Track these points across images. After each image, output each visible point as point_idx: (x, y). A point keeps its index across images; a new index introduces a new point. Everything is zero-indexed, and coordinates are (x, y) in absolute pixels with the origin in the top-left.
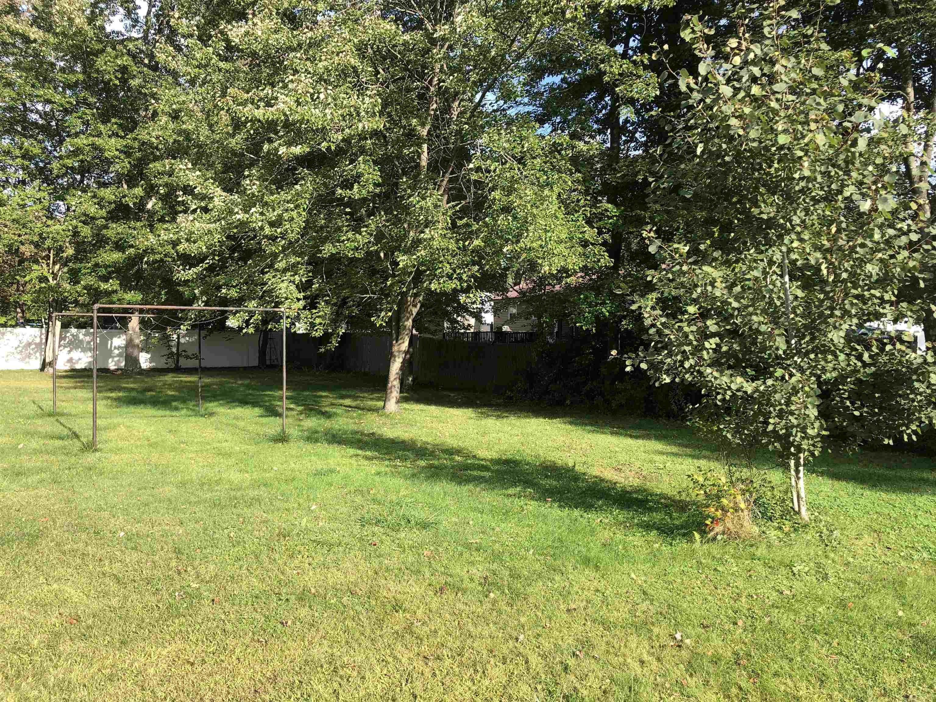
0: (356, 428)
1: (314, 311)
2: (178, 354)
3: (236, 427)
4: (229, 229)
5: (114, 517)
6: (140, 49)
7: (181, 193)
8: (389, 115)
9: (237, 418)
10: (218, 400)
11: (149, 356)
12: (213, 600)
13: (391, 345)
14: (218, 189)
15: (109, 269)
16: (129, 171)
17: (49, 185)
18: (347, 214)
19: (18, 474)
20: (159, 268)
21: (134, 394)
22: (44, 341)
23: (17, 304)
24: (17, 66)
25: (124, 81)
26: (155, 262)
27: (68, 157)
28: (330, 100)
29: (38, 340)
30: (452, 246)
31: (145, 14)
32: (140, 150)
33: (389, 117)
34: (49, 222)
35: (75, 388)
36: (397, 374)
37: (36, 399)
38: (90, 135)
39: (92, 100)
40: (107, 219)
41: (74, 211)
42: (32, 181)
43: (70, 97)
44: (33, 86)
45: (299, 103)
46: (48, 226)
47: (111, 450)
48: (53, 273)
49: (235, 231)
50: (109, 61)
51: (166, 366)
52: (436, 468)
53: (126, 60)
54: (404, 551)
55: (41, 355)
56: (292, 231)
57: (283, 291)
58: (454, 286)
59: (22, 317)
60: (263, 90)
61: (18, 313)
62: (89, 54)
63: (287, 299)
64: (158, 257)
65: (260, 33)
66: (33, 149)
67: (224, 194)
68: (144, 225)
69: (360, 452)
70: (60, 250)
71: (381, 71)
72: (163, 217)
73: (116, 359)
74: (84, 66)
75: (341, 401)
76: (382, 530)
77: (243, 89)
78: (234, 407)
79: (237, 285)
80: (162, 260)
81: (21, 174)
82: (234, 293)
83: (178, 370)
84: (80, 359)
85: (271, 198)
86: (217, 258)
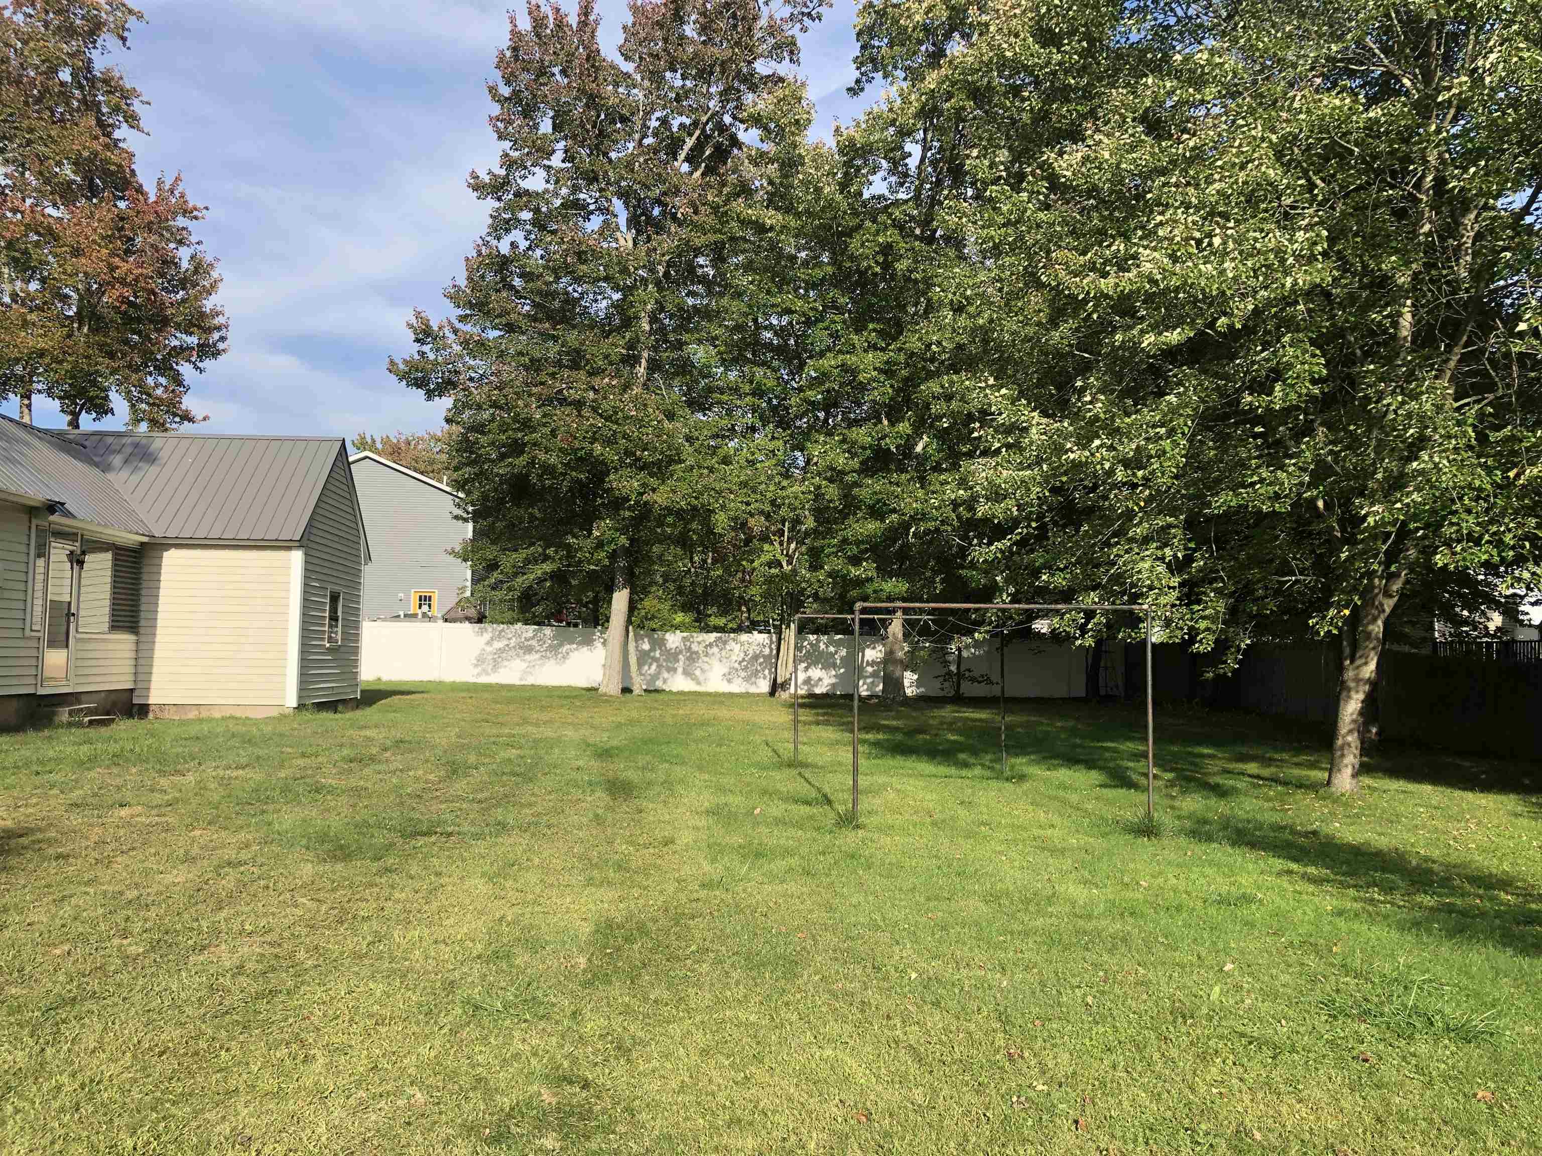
0: (1276, 818)
1: (1196, 607)
2: (959, 674)
3: (1064, 802)
4: (1055, 476)
5: (898, 943)
6: (909, 215)
7: (977, 425)
8: (1340, 255)
9: (1063, 786)
10: (1029, 754)
11: (916, 677)
12: (1076, 1122)
13: (1341, 669)
14: (1035, 414)
15: (863, 547)
16: (891, 399)
17: (784, 430)
18: (1256, 436)
19: (758, 855)
20: (931, 542)
21: (899, 737)
22: (775, 652)
23: (742, 601)
24: (748, 267)
25: (886, 266)
26: (927, 532)
27: (810, 387)
28: (1231, 245)
29: (767, 651)
30: (1483, 481)
31: (917, 163)
32: (907, 365)
33: (1339, 259)
34: (785, 483)
35: (818, 723)
36: (1354, 721)
37: (770, 739)
38: (840, 352)
39: (842, 300)
40: (859, 472)
41: (816, 464)
42: (764, 426)
43: (815, 301)
44: (768, 292)
45: (1174, 259)
46: (783, 488)
47: (879, 829)
48: (787, 555)
49: (1064, 479)
50: (868, 240)
51: (941, 694)
52: (1463, 913)
53: (891, 236)
54: (1431, 1083)
55: (770, 673)
56: (1163, 474)
57: (1145, 575)
58: (1485, 557)
59: (748, 618)
60: (1109, 246)
61: (742, 613)
62: (841, 234)
63: (1151, 588)
64: (931, 525)
65: (1107, 155)
66: (766, 381)
67: (1044, 420)
68: (912, 478)
69: (1294, 866)
70: (797, 521)
71: (1318, 182)
72: (939, 464)
73: (869, 680)
74: (833, 253)
75: (1240, 766)
76: (1374, 1031)
77: (1075, 249)
78: (1055, 767)
79: (1066, 567)
80: (937, 530)
81: (749, 418)
82: (1060, 580)
83: (958, 700)
84: (820, 679)
85: (1127, 420)
86: (1034, 525)
